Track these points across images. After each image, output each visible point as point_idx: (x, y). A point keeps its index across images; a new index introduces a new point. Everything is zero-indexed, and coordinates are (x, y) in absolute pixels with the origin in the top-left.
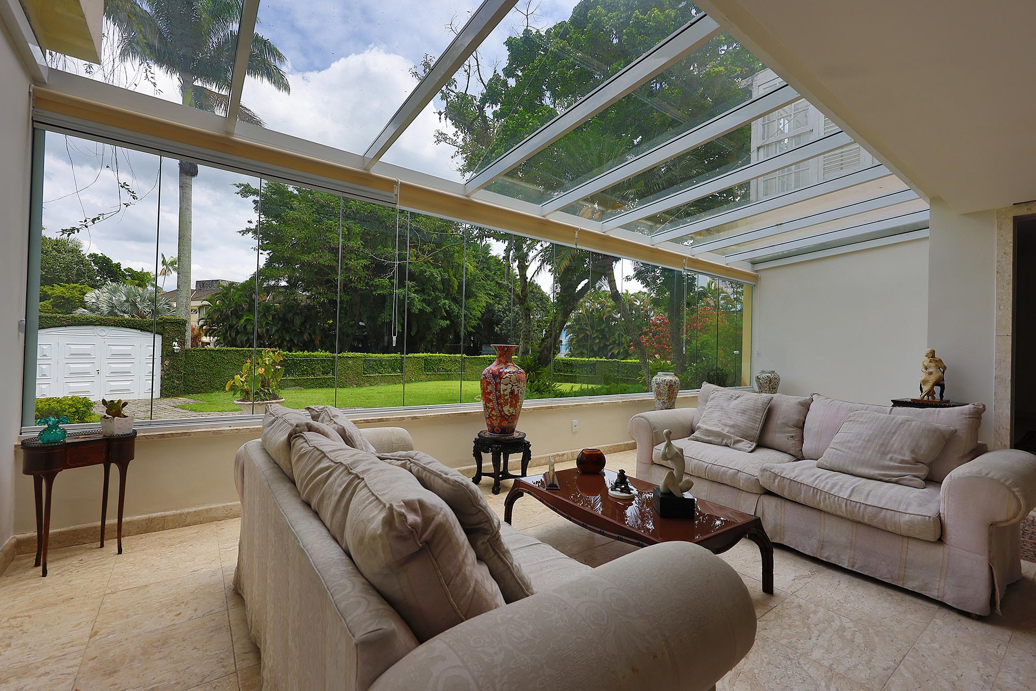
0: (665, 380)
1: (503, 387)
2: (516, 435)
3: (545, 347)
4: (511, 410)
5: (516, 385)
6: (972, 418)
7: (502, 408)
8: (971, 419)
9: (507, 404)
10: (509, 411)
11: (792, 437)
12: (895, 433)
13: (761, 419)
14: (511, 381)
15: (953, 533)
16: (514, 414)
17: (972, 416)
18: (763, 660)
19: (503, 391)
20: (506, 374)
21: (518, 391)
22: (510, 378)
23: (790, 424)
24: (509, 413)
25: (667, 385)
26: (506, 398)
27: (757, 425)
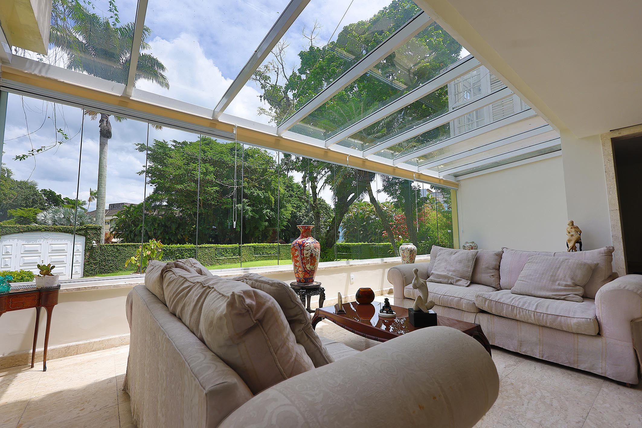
0: (407, 248)
1: (305, 252)
2: (314, 284)
3: (329, 236)
4: (311, 267)
5: (314, 251)
6: (606, 255)
7: (305, 266)
8: (606, 256)
9: (309, 263)
10: (310, 268)
11: (493, 275)
12: (559, 268)
13: (472, 265)
14: (310, 248)
15: (607, 329)
16: (313, 269)
17: (606, 254)
18: (494, 421)
19: (306, 254)
20: (307, 243)
21: (315, 254)
22: (310, 246)
23: (491, 267)
24: (310, 269)
25: (409, 250)
26: (308, 259)
27: (470, 270)
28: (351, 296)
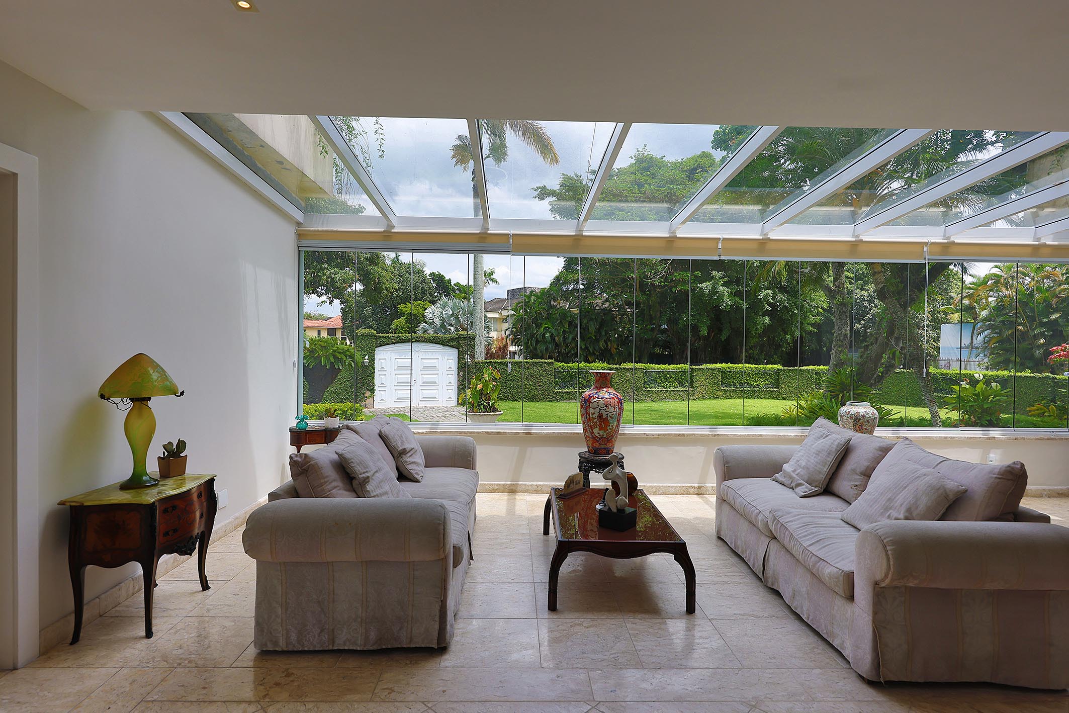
1: (591, 410)
4: (601, 433)
6: (1000, 478)
7: (592, 430)
8: (999, 480)
9: (597, 427)
10: (599, 433)
11: (857, 486)
12: (906, 487)
13: (831, 463)
14: (598, 405)
16: (605, 436)
17: (1000, 476)
19: (592, 414)
20: (594, 398)
21: (607, 415)
22: (598, 403)
23: (858, 471)
24: (600, 435)
26: (595, 421)
27: (825, 469)
28: (713, 487)
